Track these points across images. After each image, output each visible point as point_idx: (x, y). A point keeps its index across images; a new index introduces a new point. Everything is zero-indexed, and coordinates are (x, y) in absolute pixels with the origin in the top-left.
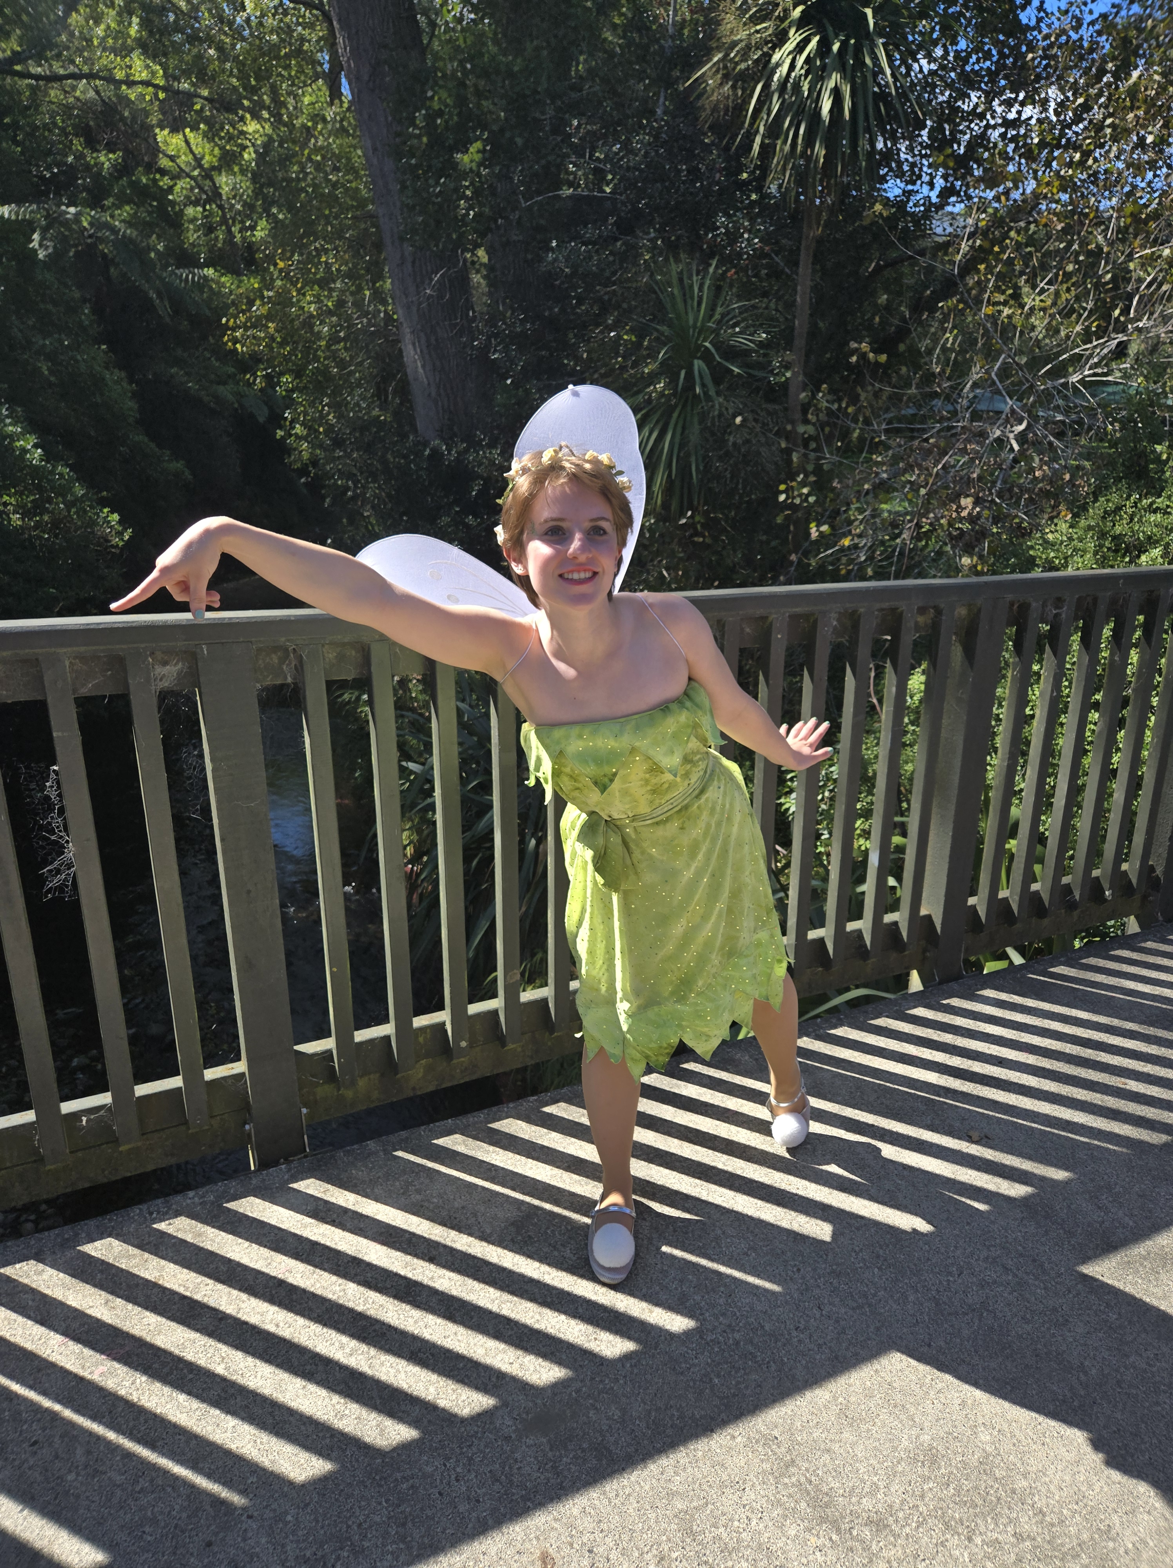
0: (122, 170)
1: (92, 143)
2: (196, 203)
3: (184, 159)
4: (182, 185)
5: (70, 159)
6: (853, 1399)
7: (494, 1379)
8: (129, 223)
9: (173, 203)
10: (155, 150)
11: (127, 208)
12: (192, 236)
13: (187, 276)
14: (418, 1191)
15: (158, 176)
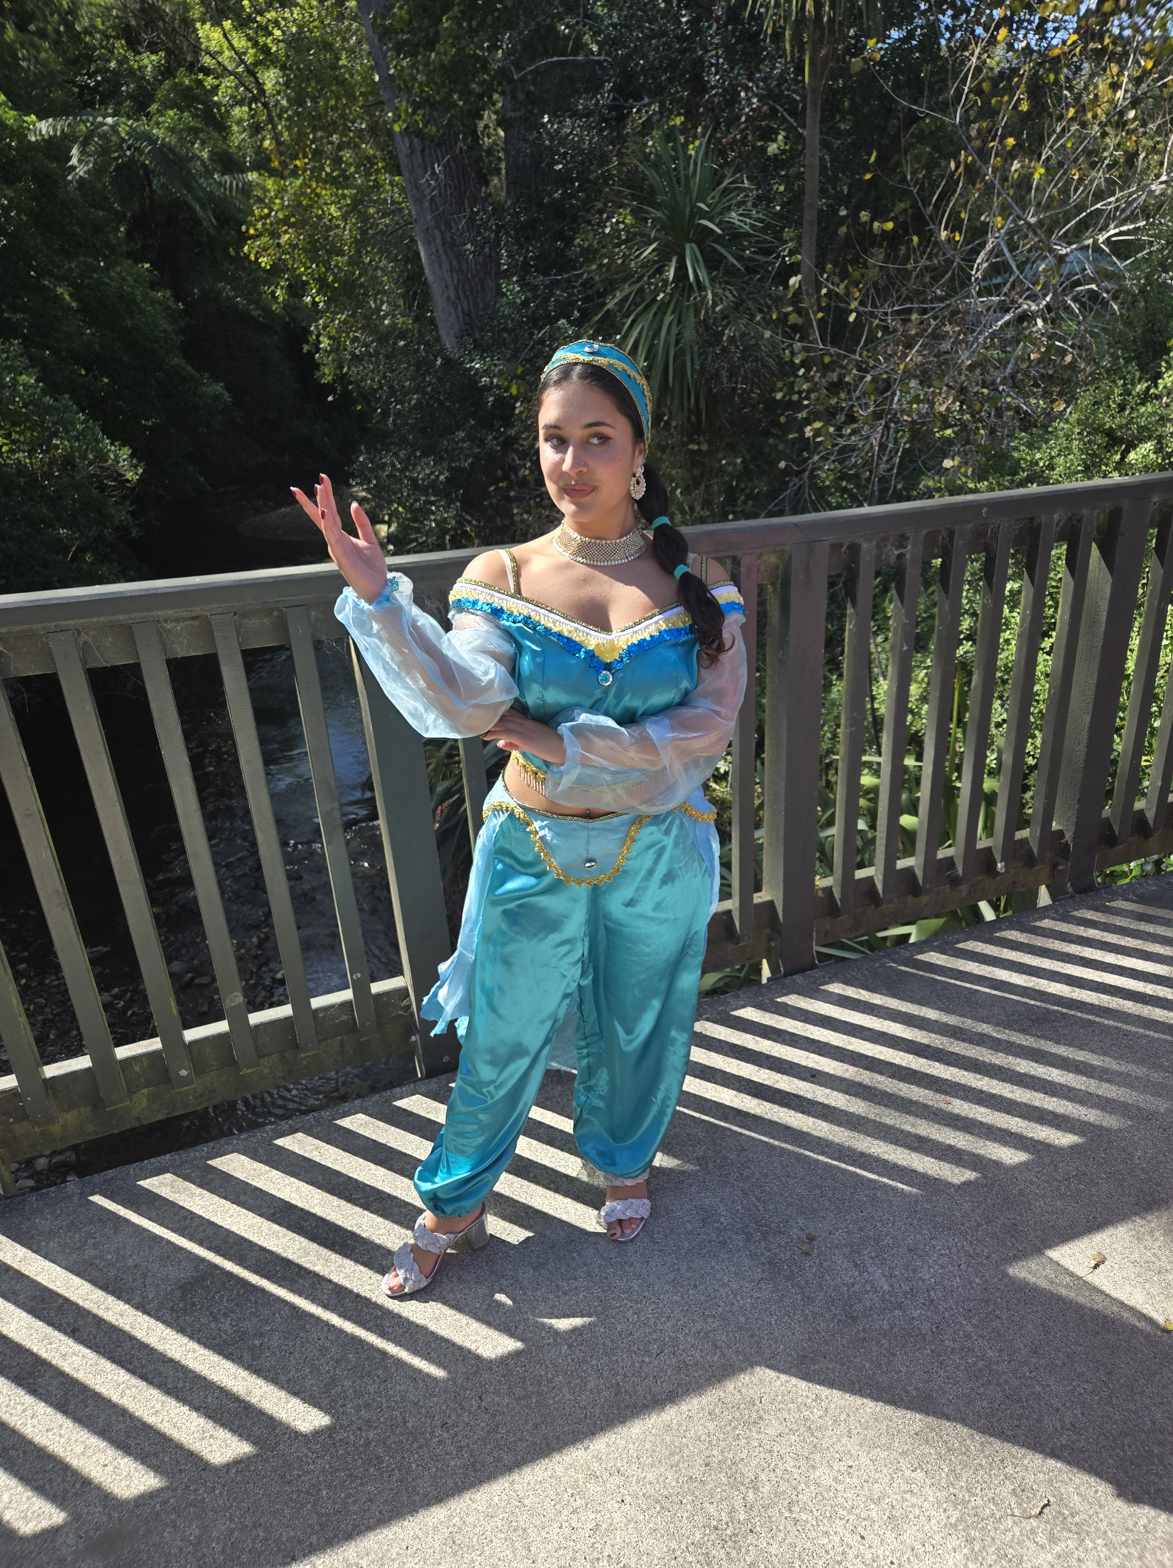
0: (166, 72)
1: (133, 44)
2: (241, 103)
3: (227, 56)
4: (228, 82)
5: (113, 65)
6: (470, 1520)
7: (78, 1486)
8: (172, 130)
9: (218, 105)
10: (196, 49)
11: (171, 113)
12: (238, 136)
13: (231, 183)
14: (95, 1246)
15: (201, 76)
